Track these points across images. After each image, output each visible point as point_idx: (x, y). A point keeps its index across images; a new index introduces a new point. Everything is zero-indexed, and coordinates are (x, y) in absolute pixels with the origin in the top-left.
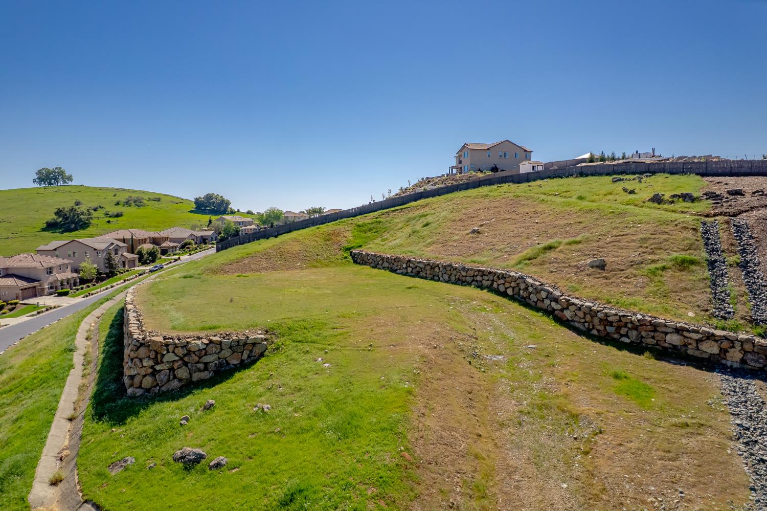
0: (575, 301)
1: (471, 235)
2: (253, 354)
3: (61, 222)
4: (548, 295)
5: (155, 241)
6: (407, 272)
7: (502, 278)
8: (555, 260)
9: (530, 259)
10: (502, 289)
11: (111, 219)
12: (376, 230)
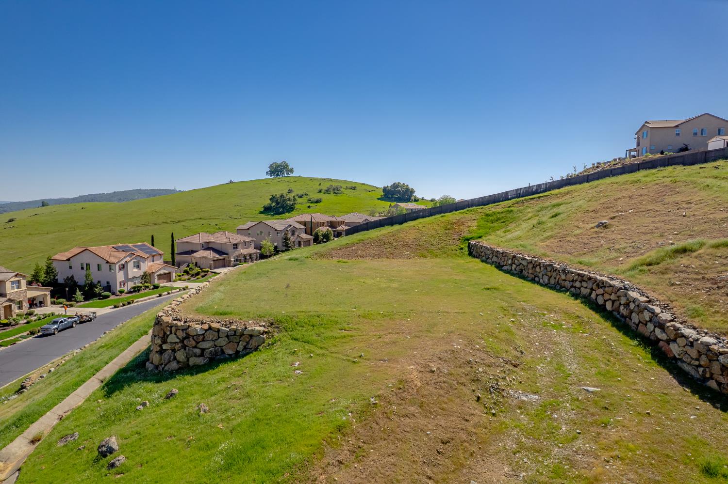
0: (687, 331)
1: (596, 229)
2: (249, 346)
3: (274, 206)
4: (652, 317)
5: (332, 225)
6: (511, 270)
7: (601, 287)
8: (684, 268)
9: (650, 264)
10: (600, 301)
11: (311, 205)
12: (503, 221)
